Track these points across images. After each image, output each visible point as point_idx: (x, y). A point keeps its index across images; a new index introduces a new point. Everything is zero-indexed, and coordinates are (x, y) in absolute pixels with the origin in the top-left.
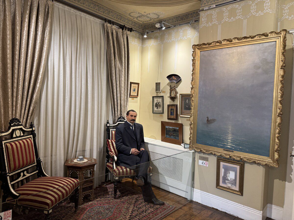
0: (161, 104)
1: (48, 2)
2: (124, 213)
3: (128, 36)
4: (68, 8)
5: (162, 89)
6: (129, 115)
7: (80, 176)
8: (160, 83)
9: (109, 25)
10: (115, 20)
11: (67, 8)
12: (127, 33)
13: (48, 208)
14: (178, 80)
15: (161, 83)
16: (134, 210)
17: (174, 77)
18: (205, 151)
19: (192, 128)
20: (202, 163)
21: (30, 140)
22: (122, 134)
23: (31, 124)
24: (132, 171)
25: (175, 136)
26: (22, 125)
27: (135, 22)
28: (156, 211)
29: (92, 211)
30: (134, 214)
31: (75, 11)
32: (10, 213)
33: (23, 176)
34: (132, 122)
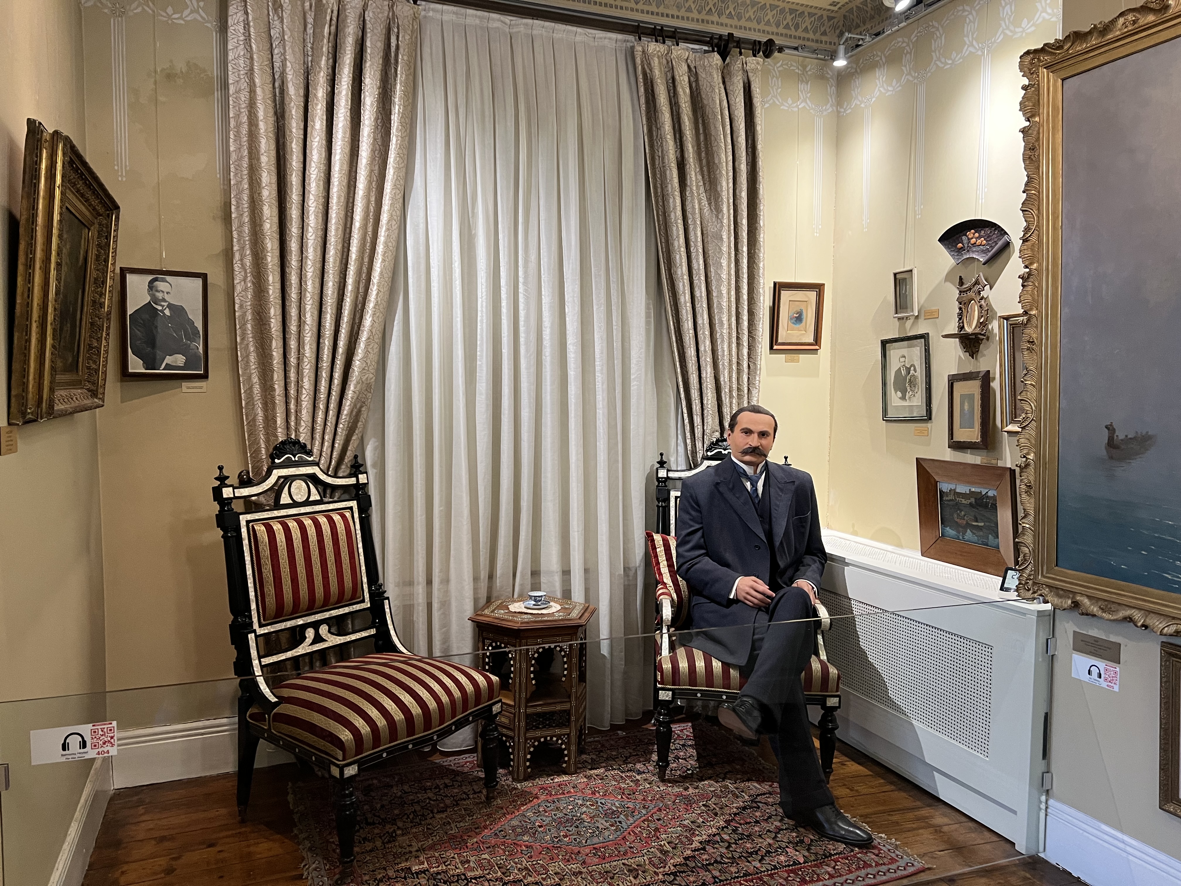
0: (918, 374)
1: (395, 8)
2: (668, 843)
3: (752, 79)
4: (476, 16)
5: (922, 302)
6: (737, 429)
7: (518, 665)
8: (911, 271)
9: (654, 47)
10: (693, 20)
11: (472, 16)
12: (748, 68)
13: (341, 758)
14: (992, 247)
15: (915, 272)
16: (717, 838)
17: (977, 235)
18: (1095, 609)
19: (1030, 487)
20: (1090, 672)
21: (343, 517)
22: (700, 512)
23: (356, 462)
24: (734, 673)
25: (981, 533)
26: (317, 464)
27: (792, 11)
28: (815, 866)
29: (549, 809)
30: (705, 857)
31: (508, 19)
32: (111, 730)
33: (314, 642)
34: (747, 458)
